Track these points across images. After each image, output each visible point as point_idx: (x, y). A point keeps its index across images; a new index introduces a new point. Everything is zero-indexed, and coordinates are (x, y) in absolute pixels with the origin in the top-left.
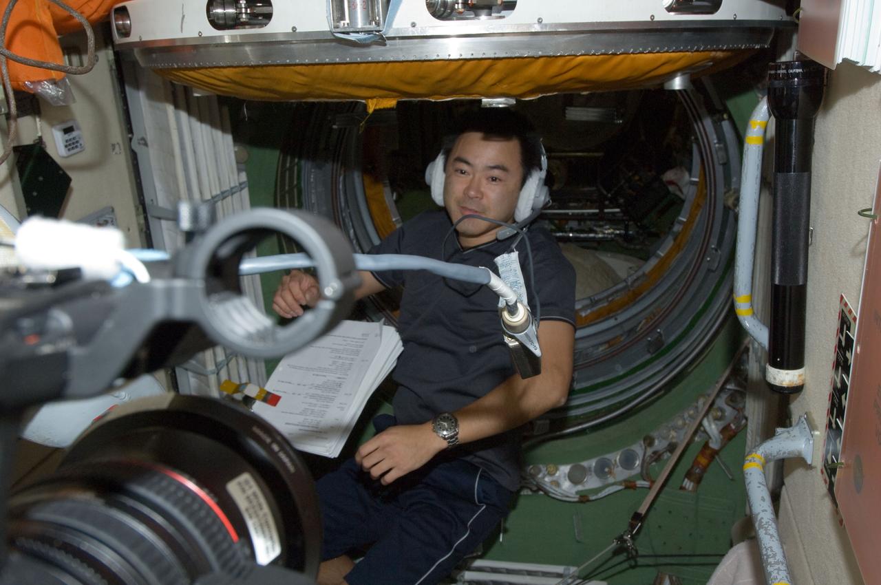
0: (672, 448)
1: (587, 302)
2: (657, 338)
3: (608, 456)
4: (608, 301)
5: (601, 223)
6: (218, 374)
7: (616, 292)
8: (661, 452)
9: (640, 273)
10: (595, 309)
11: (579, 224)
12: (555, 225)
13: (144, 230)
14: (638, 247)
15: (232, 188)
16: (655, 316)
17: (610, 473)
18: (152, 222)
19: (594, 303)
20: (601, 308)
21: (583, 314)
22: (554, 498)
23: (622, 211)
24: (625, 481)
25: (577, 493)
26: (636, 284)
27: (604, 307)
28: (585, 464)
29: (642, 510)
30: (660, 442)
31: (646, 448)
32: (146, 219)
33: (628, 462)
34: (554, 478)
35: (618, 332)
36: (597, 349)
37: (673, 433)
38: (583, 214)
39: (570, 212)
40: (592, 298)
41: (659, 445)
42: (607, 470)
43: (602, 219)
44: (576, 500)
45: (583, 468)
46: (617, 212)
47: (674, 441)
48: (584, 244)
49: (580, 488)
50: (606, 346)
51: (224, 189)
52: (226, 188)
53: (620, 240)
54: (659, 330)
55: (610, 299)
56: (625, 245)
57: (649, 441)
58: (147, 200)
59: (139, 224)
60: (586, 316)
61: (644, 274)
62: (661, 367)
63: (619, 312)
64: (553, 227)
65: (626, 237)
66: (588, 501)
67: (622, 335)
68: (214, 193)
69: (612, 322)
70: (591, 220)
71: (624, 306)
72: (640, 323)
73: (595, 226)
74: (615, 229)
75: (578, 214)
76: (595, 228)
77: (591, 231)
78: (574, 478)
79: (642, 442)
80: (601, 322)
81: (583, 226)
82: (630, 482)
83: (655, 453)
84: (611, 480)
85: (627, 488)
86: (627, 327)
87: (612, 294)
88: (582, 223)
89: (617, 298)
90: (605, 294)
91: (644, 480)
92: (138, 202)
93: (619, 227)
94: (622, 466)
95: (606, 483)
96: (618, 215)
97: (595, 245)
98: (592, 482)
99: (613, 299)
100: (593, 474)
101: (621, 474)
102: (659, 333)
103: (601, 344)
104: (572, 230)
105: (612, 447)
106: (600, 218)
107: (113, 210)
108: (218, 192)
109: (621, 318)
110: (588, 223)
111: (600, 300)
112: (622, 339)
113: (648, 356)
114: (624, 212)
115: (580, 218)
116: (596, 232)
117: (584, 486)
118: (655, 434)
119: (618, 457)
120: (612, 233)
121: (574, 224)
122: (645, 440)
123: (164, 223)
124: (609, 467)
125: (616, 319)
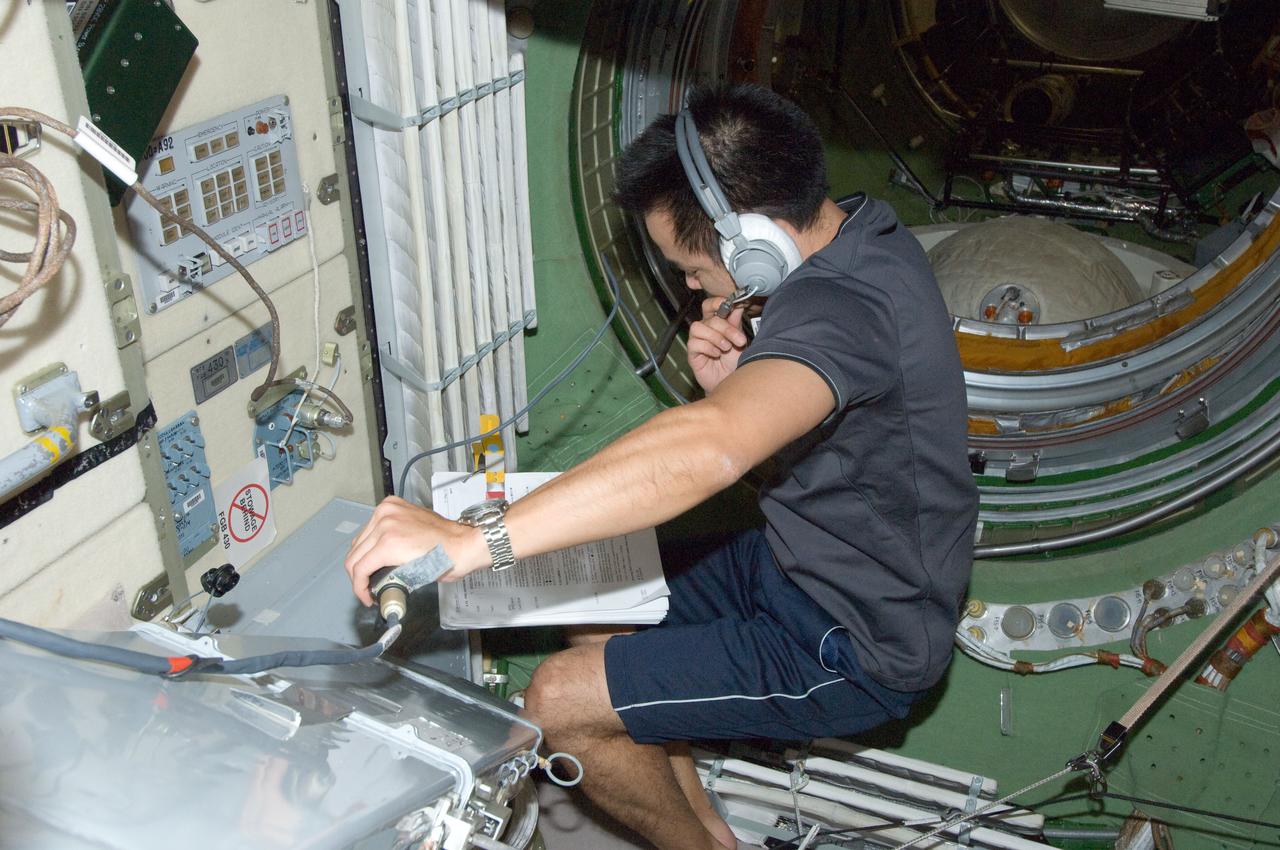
0: (1194, 609)
1: (1078, 328)
2: (1198, 412)
3: (1075, 602)
4: (1115, 330)
5: (1120, 190)
6: (444, 391)
7: (1133, 317)
8: (1172, 613)
9: (1181, 290)
10: (1090, 341)
11: (1083, 189)
12: (1040, 185)
13: (343, 139)
14: (1177, 237)
15: (495, 81)
16: (1198, 373)
17: (1076, 630)
18: (359, 128)
19: (1089, 331)
20: (1100, 341)
21: (1069, 348)
22: (972, 658)
23: (1160, 175)
24: (1101, 650)
25: (1014, 654)
26: (1170, 309)
27: (1106, 340)
28: (1034, 608)
29: (1128, 721)
30: (1173, 594)
31: (1146, 602)
32: (348, 121)
33: (1110, 616)
34: (978, 622)
35: (1126, 387)
36: (1086, 412)
37: (1200, 584)
38: (1091, 172)
39: (1070, 166)
40: (1088, 322)
41: (1171, 599)
42: (1070, 624)
43: (1122, 184)
44: (1009, 667)
45: (1031, 616)
46: (1153, 175)
47: (1200, 596)
48: (1086, 223)
49: (1019, 645)
50: (1102, 410)
51: (482, 81)
52: (485, 79)
53: (1148, 223)
54: (1202, 400)
55: (1120, 328)
56: (1156, 231)
57: (1154, 590)
58: (352, 91)
59: (333, 129)
60: (1070, 352)
61: (1187, 293)
62: (1194, 463)
63: (1133, 352)
64: (1037, 189)
65: (1159, 219)
66: (1032, 673)
67: (1132, 396)
68: (463, 87)
69: (1116, 369)
70: (1103, 183)
71: (1144, 343)
72: (1169, 379)
73: (1109, 194)
74: (1142, 203)
75: (1083, 172)
76: (1108, 198)
77: (1101, 202)
78: (1010, 630)
79: (1141, 589)
80: (1097, 366)
81: (1089, 192)
82: (1108, 653)
83: (1161, 611)
84: (1075, 642)
85: (1101, 662)
86: (1144, 381)
87: (1124, 321)
88: (1088, 187)
89: (1133, 327)
90: (1112, 319)
91: (1136, 655)
92: (335, 92)
93: (1150, 200)
94: (1097, 622)
95: (1066, 646)
96: (1151, 179)
97: (1104, 225)
98: (1042, 640)
99: (1124, 329)
100: (1046, 627)
101: (1094, 635)
102: (1200, 403)
103: (1092, 405)
104: (1067, 197)
105: (1086, 588)
106: (1121, 183)
107: (287, 102)
108: (471, 87)
109: (1134, 364)
110: (1098, 187)
111: (1101, 327)
112: (1133, 402)
113: (1174, 440)
114: (1165, 176)
115: (1085, 179)
116: (1108, 205)
117: (1027, 645)
118: (1163, 580)
119: (1094, 607)
120: (1137, 210)
121: (1073, 188)
122: (1146, 587)
123: (377, 131)
124: (1075, 619)
125: (1125, 365)
